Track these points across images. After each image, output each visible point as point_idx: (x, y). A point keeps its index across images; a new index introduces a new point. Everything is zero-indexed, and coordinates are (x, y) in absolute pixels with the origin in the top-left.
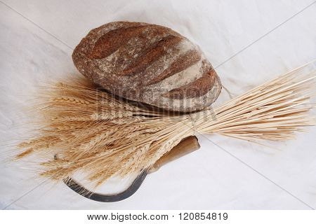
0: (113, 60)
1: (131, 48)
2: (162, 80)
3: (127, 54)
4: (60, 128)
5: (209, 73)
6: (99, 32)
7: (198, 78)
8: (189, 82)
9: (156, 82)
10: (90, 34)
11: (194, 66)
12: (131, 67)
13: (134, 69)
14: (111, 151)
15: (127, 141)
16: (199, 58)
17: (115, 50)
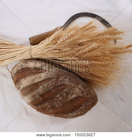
0: (72, 95)
1: (60, 101)
2: (45, 80)
3: (63, 97)
4: (108, 58)
5: (17, 81)
6: (79, 113)
7: (23, 79)
8: (29, 77)
9: (49, 79)
10: (85, 113)
11: (24, 86)
12: (62, 89)
13: (60, 88)
14: (80, 41)
15: (70, 46)
16: (22, 91)
17: (70, 100)
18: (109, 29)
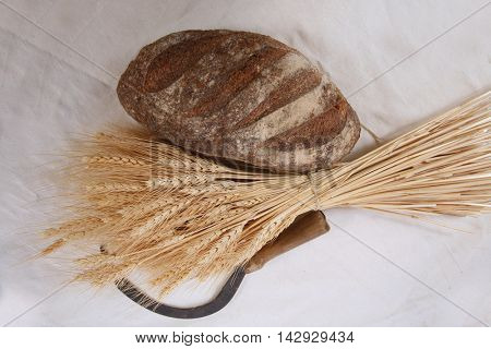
0: (177, 91)
1: (203, 72)
2: (256, 120)
3: (197, 82)
4: (101, 204)
5: (336, 105)
6: (153, 50)
7: (316, 115)
8: (300, 122)
9: (247, 125)
10: (141, 54)
11: (310, 95)
12: (203, 102)
15: (208, 221)
16: (317, 82)
17: (178, 77)
18: (118, 276)
